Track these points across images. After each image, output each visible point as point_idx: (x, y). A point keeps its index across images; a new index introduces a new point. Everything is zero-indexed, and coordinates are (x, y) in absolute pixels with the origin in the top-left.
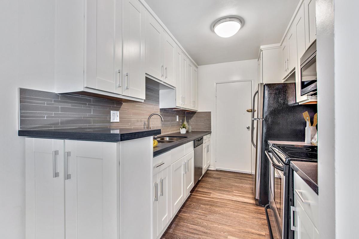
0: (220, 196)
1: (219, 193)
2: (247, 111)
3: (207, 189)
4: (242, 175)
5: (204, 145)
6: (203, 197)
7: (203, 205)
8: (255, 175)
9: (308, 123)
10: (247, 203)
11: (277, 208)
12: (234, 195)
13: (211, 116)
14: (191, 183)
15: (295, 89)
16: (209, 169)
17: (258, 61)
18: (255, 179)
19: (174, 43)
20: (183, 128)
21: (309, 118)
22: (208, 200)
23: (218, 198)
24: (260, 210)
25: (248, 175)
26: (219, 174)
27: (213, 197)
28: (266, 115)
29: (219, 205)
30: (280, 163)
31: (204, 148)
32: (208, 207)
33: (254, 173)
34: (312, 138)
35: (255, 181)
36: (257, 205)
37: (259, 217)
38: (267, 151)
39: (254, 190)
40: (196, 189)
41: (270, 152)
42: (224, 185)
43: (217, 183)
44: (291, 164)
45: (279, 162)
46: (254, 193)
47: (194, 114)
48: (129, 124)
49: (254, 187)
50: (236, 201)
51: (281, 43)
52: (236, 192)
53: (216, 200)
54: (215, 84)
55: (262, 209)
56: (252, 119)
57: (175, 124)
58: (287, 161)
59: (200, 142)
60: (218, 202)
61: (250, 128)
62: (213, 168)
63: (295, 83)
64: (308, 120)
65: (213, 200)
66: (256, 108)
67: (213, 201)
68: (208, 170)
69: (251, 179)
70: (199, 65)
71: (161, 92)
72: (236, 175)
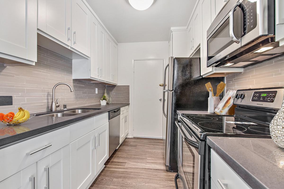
0: (134, 165)
1: (134, 162)
2: (160, 85)
3: (123, 159)
4: (155, 141)
5: (121, 116)
6: (117, 168)
7: (115, 178)
8: (166, 140)
9: (211, 94)
10: (159, 170)
11: (184, 172)
12: (148, 162)
13: (129, 90)
14: (105, 156)
15: (199, 63)
16: (128, 137)
17: (169, 43)
18: (165, 144)
19: (88, 10)
20: (103, 100)
21: (212, 88)
22: (122, 171)
23: (132, 168)
24: (170, 176)
25: (160, 140)
26: (135, 142)
27: (127, 167)
28: (175, 87)
29: (132, 176)
30: (193, 137)
31: (121, 118)
32: (120, 180)
33: (164, 138)
34: (215, 108)
35: (165, 145)
36: (167, 171)
37: (169, 184)
38: (177, 121)
39: (165, 155)
40: (112, 160)
41: (179, 122)
42: (139, 153)
43: (133, 151)
44: (207, 140)
45: (191, 135)
46: (165, 159)
47: (114, 88)
48: (19, 94)
49: (165, 152)
50: (149, 169)
51: (187, 26)
52: (150, 159)
53: (130, 171)
54: (133, 61)
55: (171, 174)
56: (164, 91)
57: (94, 96)
58: (202, 136)
59: (116, 114)
60: (131, 172)
61: (162, 100)
62: (131, 136)
63: (200, 58)
64: (211, 90)
65: (127, 170)
66: (167, 83)
67: (126, 172)
68: (126, 138)
69: (163, 144)
70: (118, 43)
71: (74, 61)
72: (150, 141)
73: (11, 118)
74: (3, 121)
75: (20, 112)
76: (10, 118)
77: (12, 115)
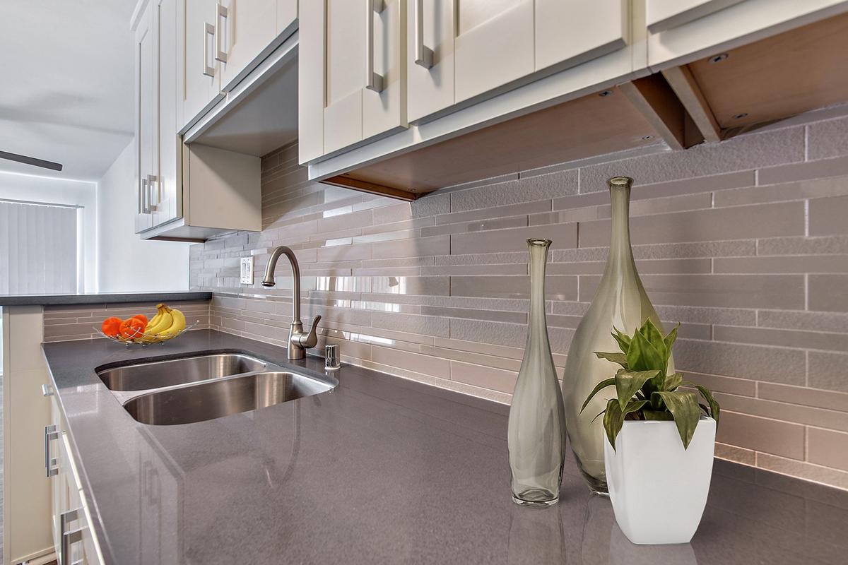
73: (140, 328)
74: (117, 338)
75: (160, 316)
76: (137, 329)
77: (140, 322)
